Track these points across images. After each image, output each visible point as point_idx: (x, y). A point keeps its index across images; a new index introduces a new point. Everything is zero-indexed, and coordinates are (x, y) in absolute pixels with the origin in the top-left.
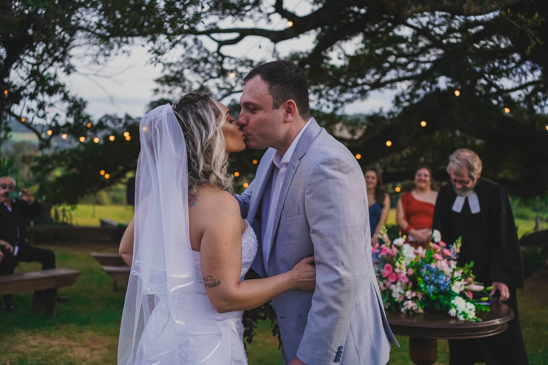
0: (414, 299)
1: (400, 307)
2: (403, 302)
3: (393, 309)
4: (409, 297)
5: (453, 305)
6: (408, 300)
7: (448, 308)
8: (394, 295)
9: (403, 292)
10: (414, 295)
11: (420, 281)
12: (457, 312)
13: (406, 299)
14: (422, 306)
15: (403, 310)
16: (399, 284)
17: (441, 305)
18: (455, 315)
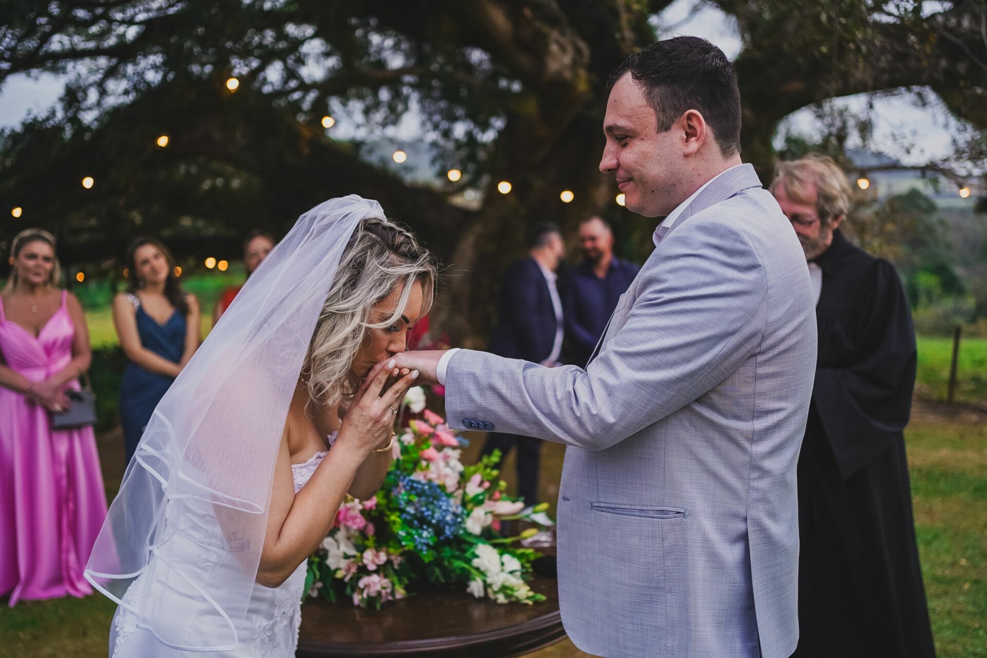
0: (381, 570)
1: (348, 591)
2: (356, 578)
3: (332, 597)
4: (372, 567)
5: (477, 569)
6: (369, 573)
7: (465, 578)
8: (331, 562)
9: (352, 552)
10: (383, 558)
11: (394, 522)
12: (486, 586)
13: (363, 571)
14: (401, 582)
15: (357, 599)
16: (341, 535)
17: (446, 571)
18: (482, 594)
